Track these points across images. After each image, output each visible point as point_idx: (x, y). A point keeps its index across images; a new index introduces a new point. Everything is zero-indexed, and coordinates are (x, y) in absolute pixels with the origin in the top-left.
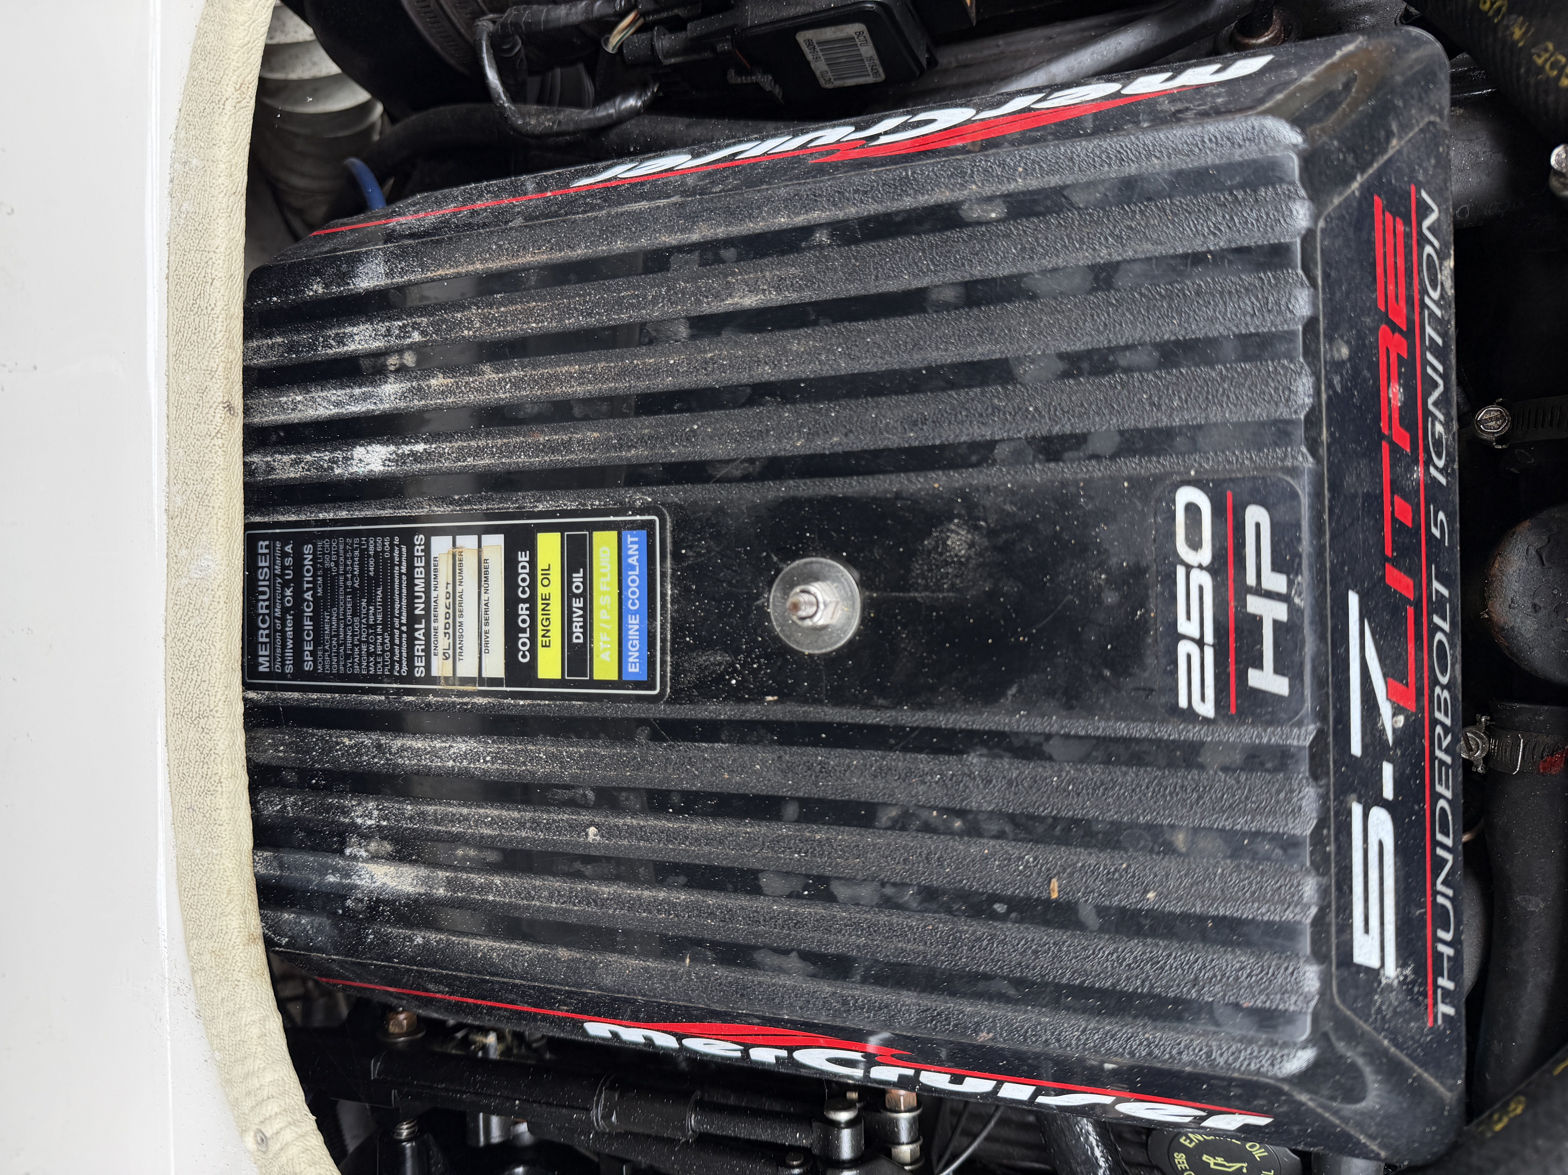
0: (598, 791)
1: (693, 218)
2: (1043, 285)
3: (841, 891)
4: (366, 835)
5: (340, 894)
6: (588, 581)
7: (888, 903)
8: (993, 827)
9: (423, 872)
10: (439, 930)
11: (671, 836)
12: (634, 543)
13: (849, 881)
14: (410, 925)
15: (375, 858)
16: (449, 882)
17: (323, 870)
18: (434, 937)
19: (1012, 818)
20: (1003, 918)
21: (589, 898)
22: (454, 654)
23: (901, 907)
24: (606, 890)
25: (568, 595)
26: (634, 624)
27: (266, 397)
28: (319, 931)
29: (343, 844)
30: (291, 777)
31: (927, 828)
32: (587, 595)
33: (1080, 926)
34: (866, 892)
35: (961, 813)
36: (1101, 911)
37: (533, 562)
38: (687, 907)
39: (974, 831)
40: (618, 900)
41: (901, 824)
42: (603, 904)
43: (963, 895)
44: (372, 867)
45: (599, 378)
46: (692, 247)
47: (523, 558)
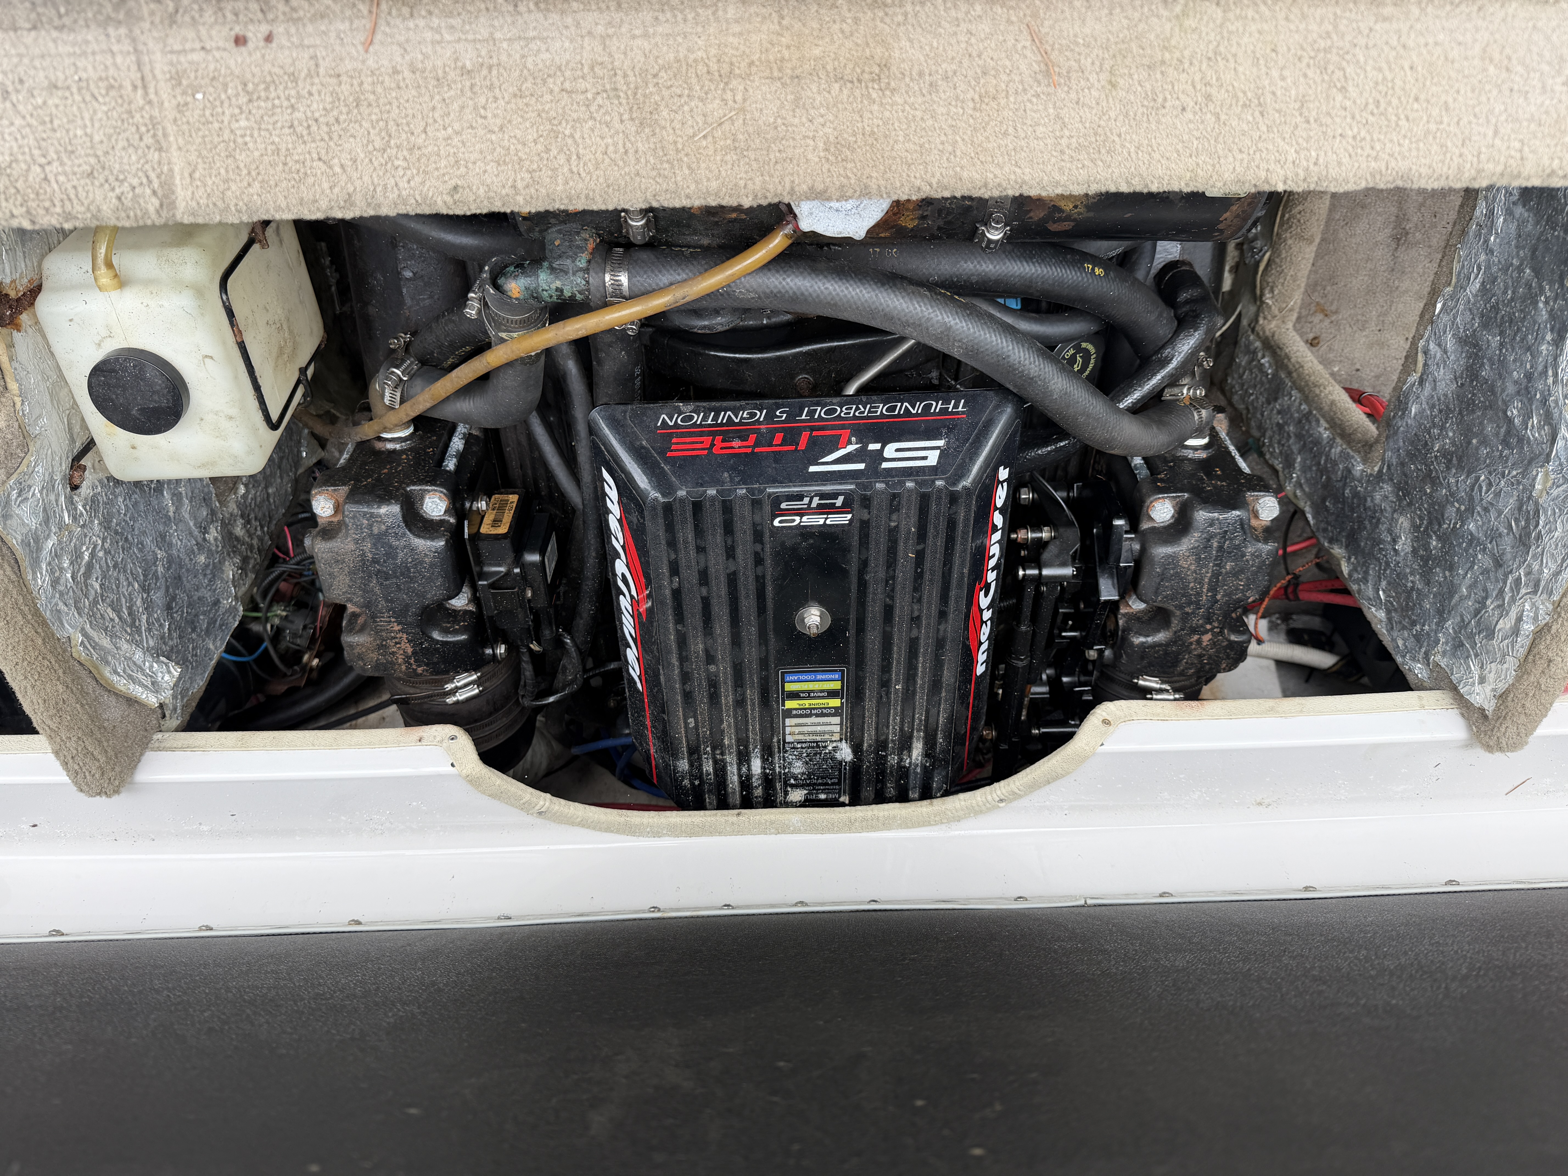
0: (882, 686)
1: (669, 663)
2: (702, 565)
3: (916, 614)
4: (901, 760)
5: (924, 767)
6: (803, 692)
7: (919, 600)
8: (891, 573)
9: (915, 740)
10: (936, 734)
11: (898, 663)
12: (789, 678)
13: (912, 612)
14: (935, 744)
15: (910, 756)
16: (918, 731)
17: (916, 773)
18: (940, 735)
19: (888, 568)
20: (922, 569)
21: (922, 687)
22: (832, 733)
23: (921, 597)
24: (919, 682)
25: (809, 698)
26: (819, 677)
27: (730, 800)
28: (940, 774)
29: (905, 767)
30: (879, 786)
31: (893, 590)
32: (809, 692)
33: (924, 549)
34: (916, 607)
35: (887, 581)
36: (918, 544)
37: (796, 709)
38: (924, 657)
39: (893, 578)
40: (923, 679)
41: (892, 598)
42: (924, 683)
43: (915, 580)
44: (914, 757)
45: (727, 691)
46: (681, 665)
47: (794, 712)
